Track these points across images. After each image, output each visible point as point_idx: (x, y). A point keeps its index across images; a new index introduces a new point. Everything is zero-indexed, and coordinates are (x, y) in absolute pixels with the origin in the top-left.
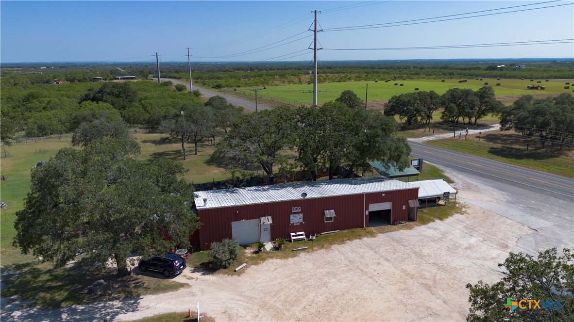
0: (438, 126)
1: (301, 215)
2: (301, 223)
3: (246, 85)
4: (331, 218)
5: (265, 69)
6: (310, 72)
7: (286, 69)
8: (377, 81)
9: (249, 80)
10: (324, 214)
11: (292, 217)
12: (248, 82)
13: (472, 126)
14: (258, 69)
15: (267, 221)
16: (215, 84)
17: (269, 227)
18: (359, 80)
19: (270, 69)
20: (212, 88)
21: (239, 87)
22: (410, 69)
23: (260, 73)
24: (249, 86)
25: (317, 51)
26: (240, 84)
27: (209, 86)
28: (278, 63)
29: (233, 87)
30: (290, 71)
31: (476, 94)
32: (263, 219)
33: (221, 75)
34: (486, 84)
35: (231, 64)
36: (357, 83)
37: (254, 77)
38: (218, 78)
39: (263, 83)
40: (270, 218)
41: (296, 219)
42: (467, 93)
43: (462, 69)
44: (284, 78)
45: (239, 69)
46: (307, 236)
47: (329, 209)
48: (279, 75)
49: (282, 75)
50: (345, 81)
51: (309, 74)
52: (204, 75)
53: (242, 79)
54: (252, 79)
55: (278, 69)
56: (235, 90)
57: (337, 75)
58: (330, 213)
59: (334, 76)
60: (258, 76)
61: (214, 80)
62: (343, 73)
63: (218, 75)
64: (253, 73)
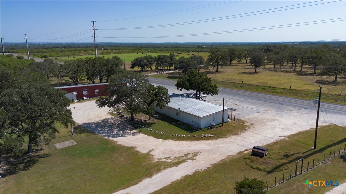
0: (154, 71)
1: (87, 91)
2: (87, 94)
3: (63, 56)
4: (97, 92)
5: (74, 47)
6: (103, 49)
7: (88, 47)
8: (138, 54)
9: (64, 53)
10: (95, 91)
11: (83, 92)
12: (64, 54)
13: (168, 70)
14: (69, 47)
15: (75, 93)
16: (43, 56)
17: (76, 95)
18: (129, 53)
19: (78, 47)
20: (41, 57)
21: (58, 57)
22: (161, 47)
23: (71, 49)
24: (64, 56)
25: (96, 38)
26: (59, 55)
27: (38, 56)
28: (83, 44)
29: (54, 57)
30: (90, 48)
31: (168, 57)
32: (73, 93)
33: (45, 50)
34: (193, 55)
35: (50, 44)
36: (128, 54)
37: (67, 51)
38: (44, 52)
39: (73, 55)
40: (76, 92)
41: (85, 93)
42: (165, 56)
43: (185, 48)
44: (86, 52)
45: (57, 47)
46: (89, 98)
47: (97, 89)
48: (83, 51)
49: (85, 50)
50: (121, 54)
51: (102, 50)
52: (33, 51)
53: (60, 53)
54: (66, 53)
55: (83, 47)
56: (56, 58)
57: (118, 50)
58: (97, 90)
59: (116, 51)
60: (70, 51)
61: (42, 54)
62: (122, 49)
63: (43, 51)
64: (66, 50)
